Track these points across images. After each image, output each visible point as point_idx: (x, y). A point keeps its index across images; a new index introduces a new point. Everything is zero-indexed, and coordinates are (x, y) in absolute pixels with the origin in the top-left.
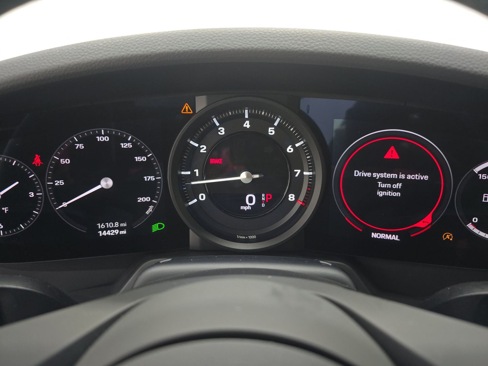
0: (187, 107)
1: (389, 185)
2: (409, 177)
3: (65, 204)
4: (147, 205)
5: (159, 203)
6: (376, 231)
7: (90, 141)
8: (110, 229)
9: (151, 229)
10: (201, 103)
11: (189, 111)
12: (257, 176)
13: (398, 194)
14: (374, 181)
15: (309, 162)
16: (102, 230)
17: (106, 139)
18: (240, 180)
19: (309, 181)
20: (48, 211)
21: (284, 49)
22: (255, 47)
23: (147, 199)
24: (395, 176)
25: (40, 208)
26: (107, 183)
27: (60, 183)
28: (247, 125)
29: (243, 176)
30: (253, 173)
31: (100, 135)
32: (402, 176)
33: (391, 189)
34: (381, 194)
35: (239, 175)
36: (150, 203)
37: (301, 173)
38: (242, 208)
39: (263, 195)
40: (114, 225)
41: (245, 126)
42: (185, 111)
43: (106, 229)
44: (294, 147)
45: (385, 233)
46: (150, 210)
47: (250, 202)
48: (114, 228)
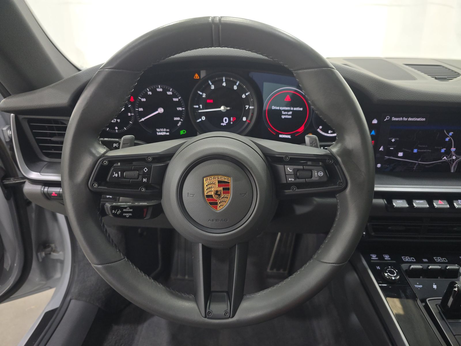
0: (197, 75)
1: (286, 113)
2: (295, 109)
3: (143, 119)
4: (178, 121)
5: (184, 121)
6: (281, 134)
7: (154, 91)
8: (162, 132)
9: (180, 133)
10: (203, 74)
11: (197, 77)
12: (228, 108)
13: (290, 117)
14: (280, 111)
15: (252, 102)
16: (158, 132)
17: (161, 90)
18: (221, 110)
19: (252, 111)
20: (136, 122)
21: (238, 56)
22: (227, 55)
23: (178, 119)
24: (288, 108)
25: (133, 120)
26: (161, 110)
27: (141, 109)
28: (224, 84)
29: (222, 108)
30: (227, 107)
31: (158, 88)
32: (292, 109)
33: (287, 115)
34: (283, 117)
35: (220, 107)
36: (180, 121)
37: (249, 107)
38: (222, 124)
39: (232, 118)
40: (164, 130)
41: (223, 85)
42: (196, 77)
43: (160, 132)
44: (245, 95)
45: (285, 134)
46: (180, 123)
47: (225, 121)
48: (164, 132)
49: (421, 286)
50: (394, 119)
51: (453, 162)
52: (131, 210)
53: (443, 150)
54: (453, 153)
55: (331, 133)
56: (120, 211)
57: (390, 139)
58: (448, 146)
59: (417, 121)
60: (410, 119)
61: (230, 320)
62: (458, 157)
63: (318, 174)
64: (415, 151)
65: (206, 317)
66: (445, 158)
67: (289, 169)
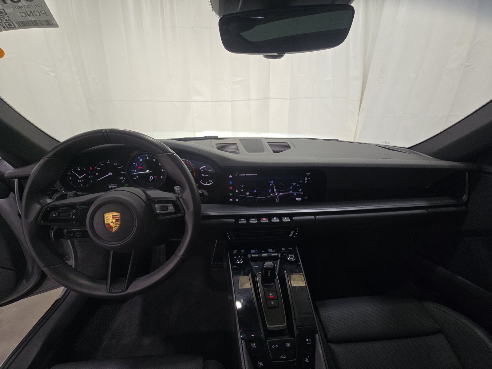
0: (132, 154)
3: (99, 180)
4: (122, 179)
5: (126, 179)
7: (105, 163)
10: (135, 153)
12: (151, 171)
16: (110, 186)
17: (110, 162)
18: (146, 173)
20: (94, 181)
23: (122, 178)
25: (92, 180)
26: (110, 174)
27: (97, 174)
29: (148, 171)
31: (108, 161)
35: (146, 171)
36: (123, 179)
39: (154, 176)
41: (147, 159)
43: (111, 186)
46: (123, 181)
47: (151, 178)
48: (113, 186)
49: (258, 266)
50: (240, 175)
51: (277, 197)
52: (81, 233)
53: (270, 191)
54: (275, 192)
55: (207, 184)
56: (73, 234)
57: (240, 185)
58: (272, 188)
59: (253, 176)
60: (249, 175)
61: (124, 293)
62: (279, 194)
63: (171, 208)
64: (255, 191)
65: (110, 293)
66: (272, 194)
67: (157, 206)
